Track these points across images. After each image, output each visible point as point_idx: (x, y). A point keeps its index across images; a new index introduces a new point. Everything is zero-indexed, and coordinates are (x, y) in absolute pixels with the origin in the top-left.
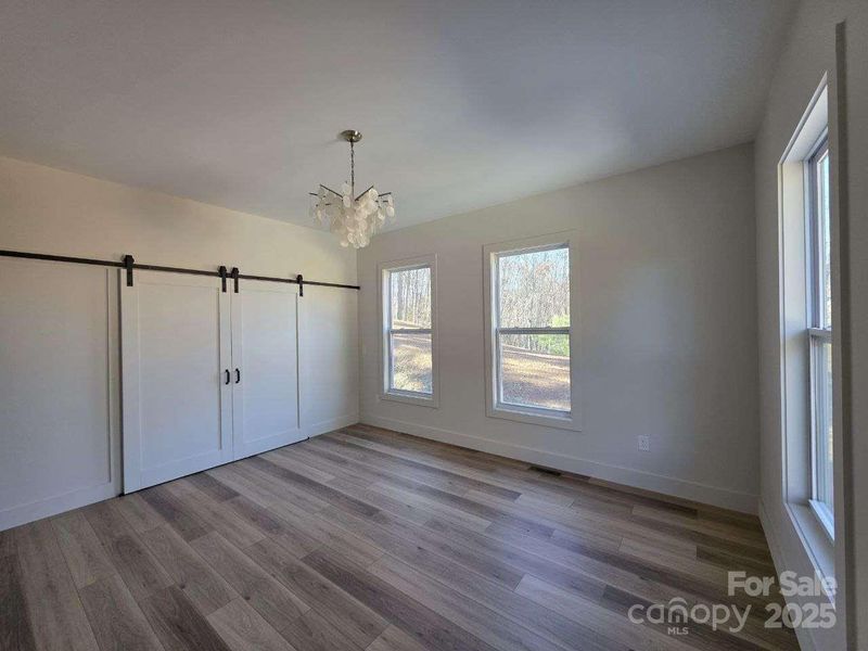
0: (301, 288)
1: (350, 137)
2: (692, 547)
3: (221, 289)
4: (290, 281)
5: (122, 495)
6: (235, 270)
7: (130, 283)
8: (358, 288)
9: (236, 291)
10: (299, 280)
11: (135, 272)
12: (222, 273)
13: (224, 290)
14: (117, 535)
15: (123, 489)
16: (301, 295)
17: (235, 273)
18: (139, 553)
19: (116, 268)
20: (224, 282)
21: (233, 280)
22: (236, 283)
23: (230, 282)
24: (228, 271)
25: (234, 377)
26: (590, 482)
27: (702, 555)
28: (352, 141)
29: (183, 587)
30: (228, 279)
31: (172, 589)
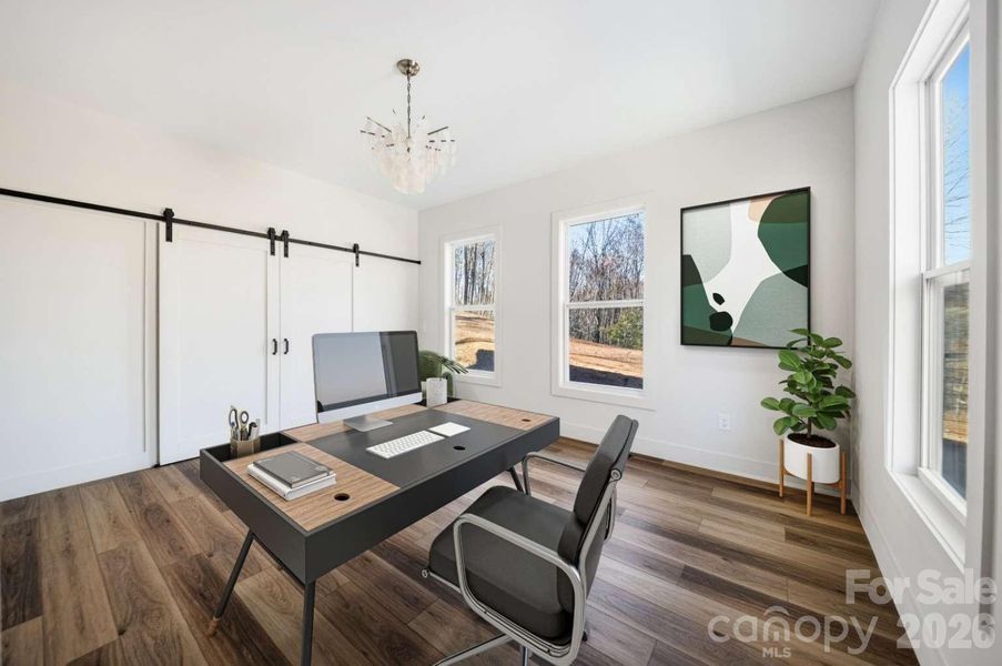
0: (357, 257)
1: (407, 67)
2: (780, 529)
3: (269, 252)
4: (346, 250)
5: (157, 466)
6: (285, 234)
7: (169, 238)
8: (419, 263)
9: (286, 255)
10: (355, 249)
11: (175, 226)
12: (271, 234)
13: (273, 253)
14: (146, 503)
15: (158, 461)
16: (357, 265)
17: (285, 236)
18: (168, 521)
19: (154, 222)
20: (273, 244)
21: (282, 243)
22: (286, 246)
23: (279, 245)
24: (278, 233)
25: (282, 347)
26: (664, 464)
27: (791, 537)
28: (408, 72)
29: (210, 555)
30: (277, 243)
31: (198, 558)
